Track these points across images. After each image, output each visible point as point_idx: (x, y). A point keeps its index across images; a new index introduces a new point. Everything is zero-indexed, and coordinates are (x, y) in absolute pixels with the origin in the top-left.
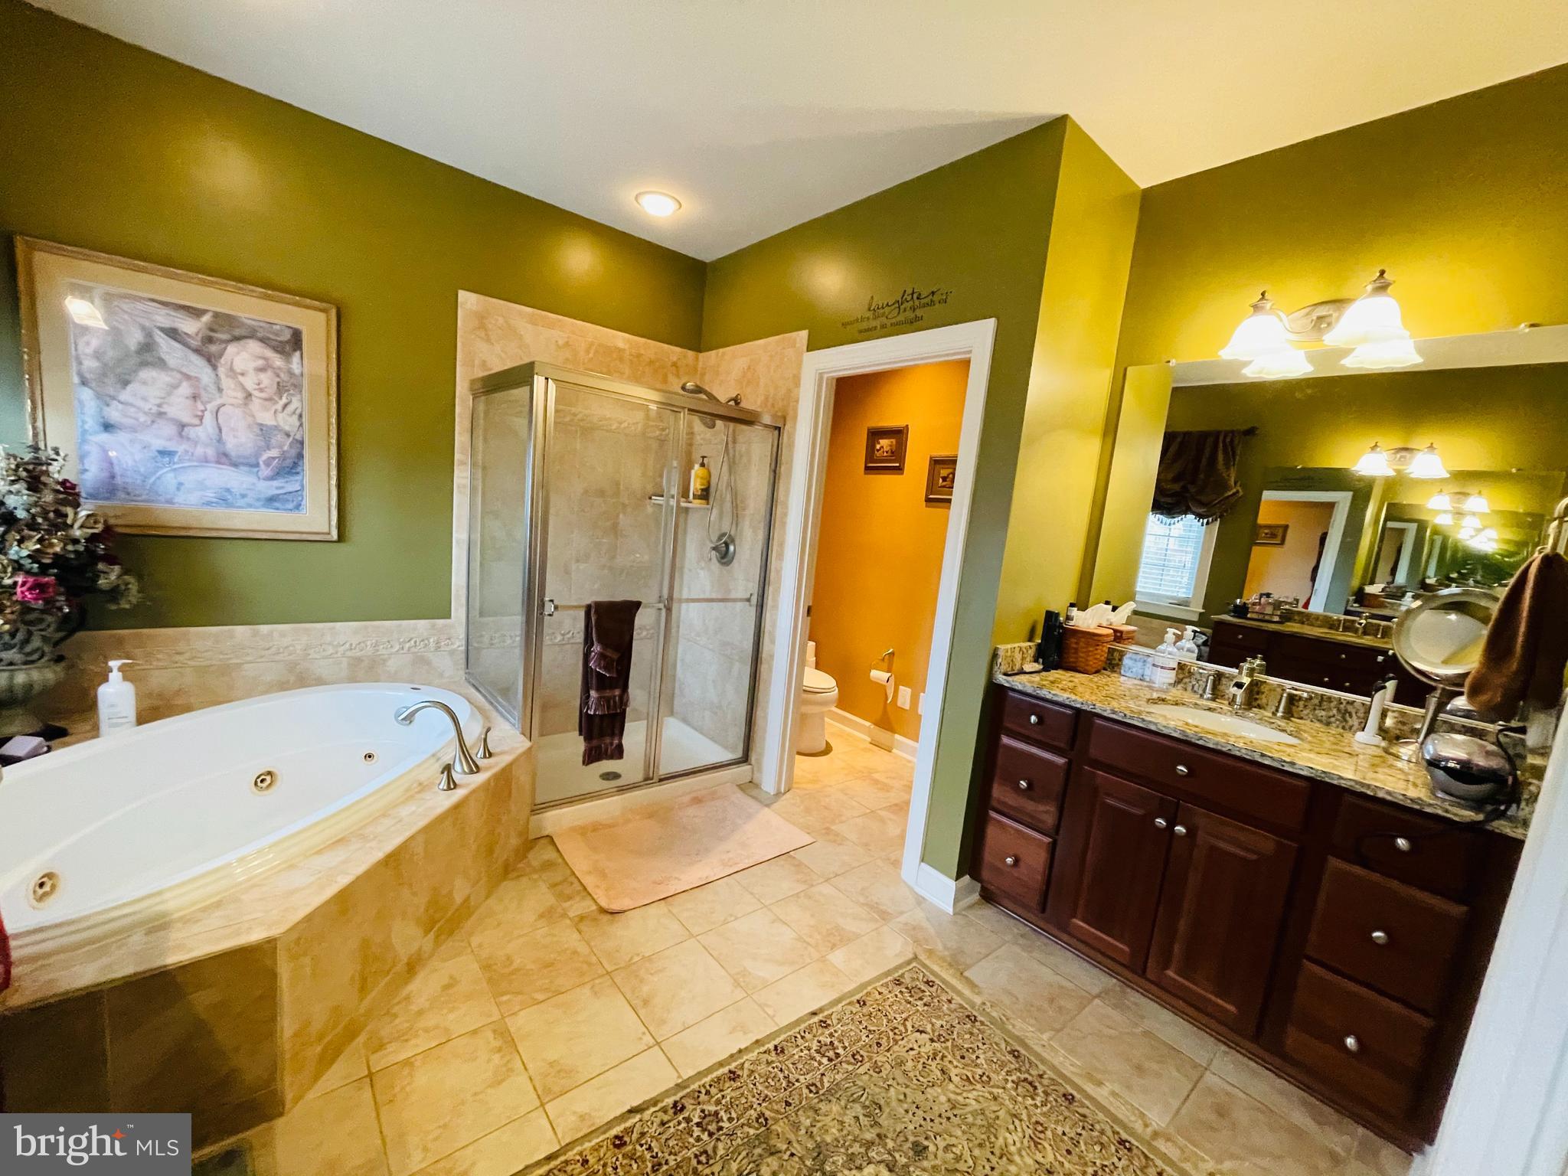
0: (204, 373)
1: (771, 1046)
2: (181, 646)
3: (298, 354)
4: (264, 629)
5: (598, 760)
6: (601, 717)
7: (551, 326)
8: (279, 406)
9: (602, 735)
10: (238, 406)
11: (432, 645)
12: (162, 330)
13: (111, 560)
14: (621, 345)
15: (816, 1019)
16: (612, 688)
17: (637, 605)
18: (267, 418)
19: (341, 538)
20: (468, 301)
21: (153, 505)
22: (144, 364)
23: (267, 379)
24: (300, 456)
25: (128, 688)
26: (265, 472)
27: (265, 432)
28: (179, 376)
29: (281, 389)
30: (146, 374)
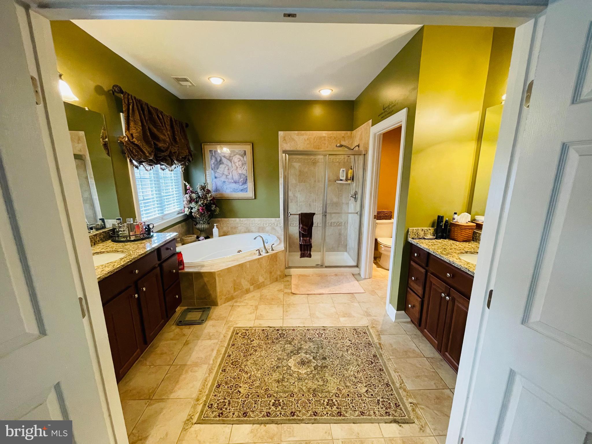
0: (230, 164)
1: (307, 328)
2: (228, 222)
3: (245, 156)
4: (242, 219)
5: (304, 257)
6: (304, 245)
7: (302, 135)
8: (242, 169)
9: (304, 250)
10: (235, 170)
11: (276, 225)
12: (223, 156)
13: (214, 204)
14: (324, 135)
15: (323, 328)
16: (307, 237)
17: (314, 214)
18: (240, 172)
19: (255, 198)
20: (281, 133)
21: (223, 193)
22: (220, 164)
23: (240, 163)
24: (247, 180)
25: (217, 229)
26: (241, 184)
27: (240, 175)
28: (226, 165)
29: (242, 165)
30: (221, 166)
